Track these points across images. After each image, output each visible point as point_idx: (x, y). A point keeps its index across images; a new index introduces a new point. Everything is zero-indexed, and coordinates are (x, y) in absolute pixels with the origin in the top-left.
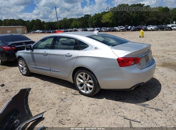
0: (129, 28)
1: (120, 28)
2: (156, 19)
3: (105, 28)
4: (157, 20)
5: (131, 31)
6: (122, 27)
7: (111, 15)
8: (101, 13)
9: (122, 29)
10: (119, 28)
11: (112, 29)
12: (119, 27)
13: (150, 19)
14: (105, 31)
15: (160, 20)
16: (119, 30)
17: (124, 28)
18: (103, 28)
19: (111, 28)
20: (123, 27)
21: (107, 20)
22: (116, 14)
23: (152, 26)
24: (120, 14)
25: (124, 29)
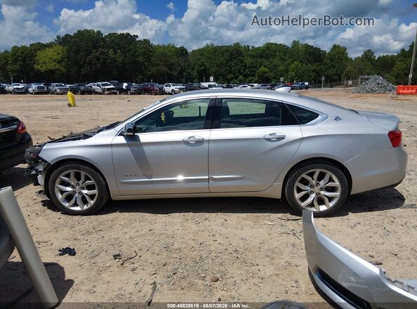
0: (124, 87)
1: (103, 85)
2: (165, 69)
3: (62, 86)
4: (168, 71)
5: (131, 94)
6: (107, 85)
7: (59, 54)
8: (29, 46)
9: (108, 89)
10: (98, 85)
11: (82, 88)
12: (100, 83)
13: (154, 70)
14: (61, 92)
15: (175, 74)
16: (100, 91)
17: (112, 86)
18: (56, 86)
19: (79, 85)
20: (109, 85)
21: (52, 66)
22: (74, 52)
23: (173, 85)
24: (85, 52)
25: (113, 89)
